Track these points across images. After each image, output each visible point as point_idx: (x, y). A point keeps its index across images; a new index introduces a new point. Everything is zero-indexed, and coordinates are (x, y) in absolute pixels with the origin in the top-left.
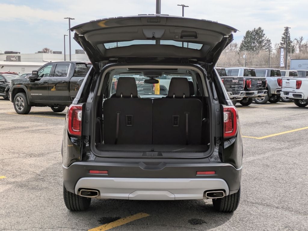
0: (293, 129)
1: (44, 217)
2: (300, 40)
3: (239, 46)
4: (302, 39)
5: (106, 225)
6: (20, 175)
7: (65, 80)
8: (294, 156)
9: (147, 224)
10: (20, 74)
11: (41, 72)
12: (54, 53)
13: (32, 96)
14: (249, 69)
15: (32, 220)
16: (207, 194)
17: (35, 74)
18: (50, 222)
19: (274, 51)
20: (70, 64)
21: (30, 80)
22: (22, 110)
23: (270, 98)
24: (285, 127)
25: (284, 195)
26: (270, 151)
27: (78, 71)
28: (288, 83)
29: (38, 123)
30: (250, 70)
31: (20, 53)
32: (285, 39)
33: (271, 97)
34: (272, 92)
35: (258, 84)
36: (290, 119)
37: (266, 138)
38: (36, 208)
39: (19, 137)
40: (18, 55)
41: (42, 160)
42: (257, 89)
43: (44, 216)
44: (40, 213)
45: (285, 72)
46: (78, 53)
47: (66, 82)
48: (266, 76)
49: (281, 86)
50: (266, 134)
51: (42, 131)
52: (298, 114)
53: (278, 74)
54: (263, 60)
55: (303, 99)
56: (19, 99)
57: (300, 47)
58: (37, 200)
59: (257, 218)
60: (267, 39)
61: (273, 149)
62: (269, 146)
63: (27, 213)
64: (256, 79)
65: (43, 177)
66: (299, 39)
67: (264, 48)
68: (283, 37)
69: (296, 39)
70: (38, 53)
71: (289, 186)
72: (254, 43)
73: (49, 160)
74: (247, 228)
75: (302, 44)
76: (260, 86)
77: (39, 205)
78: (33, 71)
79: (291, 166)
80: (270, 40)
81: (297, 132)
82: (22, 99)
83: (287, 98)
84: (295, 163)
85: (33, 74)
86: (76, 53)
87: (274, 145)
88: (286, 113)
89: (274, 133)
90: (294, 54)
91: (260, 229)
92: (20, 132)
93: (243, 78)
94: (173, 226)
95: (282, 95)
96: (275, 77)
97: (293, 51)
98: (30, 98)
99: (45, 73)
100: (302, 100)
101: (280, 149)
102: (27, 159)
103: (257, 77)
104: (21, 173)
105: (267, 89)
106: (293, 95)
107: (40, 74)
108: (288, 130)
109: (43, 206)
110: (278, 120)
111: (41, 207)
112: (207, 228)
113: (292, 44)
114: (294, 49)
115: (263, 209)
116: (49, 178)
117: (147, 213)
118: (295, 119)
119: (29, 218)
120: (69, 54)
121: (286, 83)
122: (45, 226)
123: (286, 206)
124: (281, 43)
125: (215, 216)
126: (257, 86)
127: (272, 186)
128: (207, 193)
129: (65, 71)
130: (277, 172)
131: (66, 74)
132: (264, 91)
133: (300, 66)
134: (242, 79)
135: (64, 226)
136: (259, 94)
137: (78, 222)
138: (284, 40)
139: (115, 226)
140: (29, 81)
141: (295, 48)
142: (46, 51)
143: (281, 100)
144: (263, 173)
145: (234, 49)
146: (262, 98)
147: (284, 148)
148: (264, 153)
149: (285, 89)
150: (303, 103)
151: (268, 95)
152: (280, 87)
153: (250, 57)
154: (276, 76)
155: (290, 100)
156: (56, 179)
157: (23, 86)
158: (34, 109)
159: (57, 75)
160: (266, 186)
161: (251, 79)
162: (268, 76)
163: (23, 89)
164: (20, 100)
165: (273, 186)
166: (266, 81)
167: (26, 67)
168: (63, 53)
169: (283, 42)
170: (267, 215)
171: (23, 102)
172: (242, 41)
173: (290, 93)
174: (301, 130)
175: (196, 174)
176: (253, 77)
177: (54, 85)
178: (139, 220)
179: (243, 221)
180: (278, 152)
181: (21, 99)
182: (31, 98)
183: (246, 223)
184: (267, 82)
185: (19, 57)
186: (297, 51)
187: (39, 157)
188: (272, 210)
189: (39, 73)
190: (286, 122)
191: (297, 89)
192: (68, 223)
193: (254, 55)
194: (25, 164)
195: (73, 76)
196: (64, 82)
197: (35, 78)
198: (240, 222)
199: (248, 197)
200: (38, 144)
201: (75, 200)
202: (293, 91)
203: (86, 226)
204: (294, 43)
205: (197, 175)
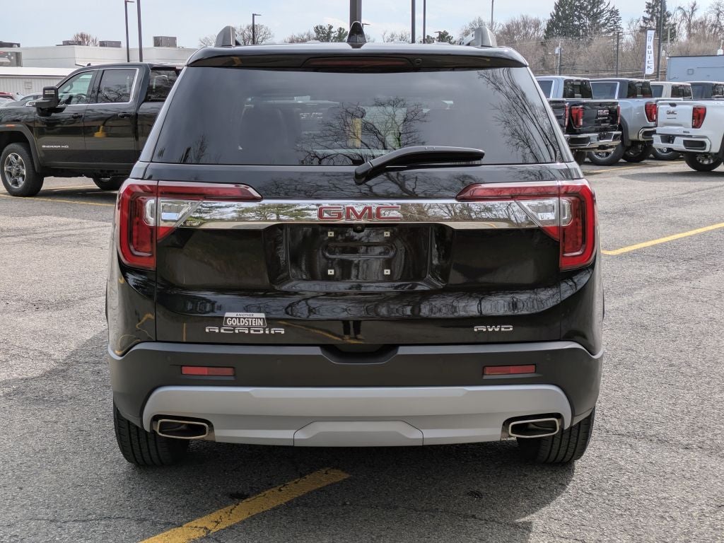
0: (692, 227)
1: (62, 486)
2: (690, 10)
3: (544, 26)
4: (693, 9)
5: (231, 507)
6: (7, 361)
7: (127, 111)
8: (705, 299)
9: (345, 504)
10: (19, 98)
11: (66, 90)
12: (103, 44)
13: (46, 151)
14: (577, 81)
15: (29, 496)
16: (513, 426)
17: (51, 96)
18: (78, 500)
19: (628, 38)
20: (138, 70)
21: (38, 110)
22: (20, 186)
23: (626, 150)
24: (671, 223)
25: (700, 408)
26: (645, 287)
27: (157, 87)
28: (673, 113)
29: (60, 218)
30: (579, 83)
31: (19, 45)
32: (653, 7)
33: (628, 149)
34: (633, 136)
35: (600, 116)
36: (679, 202)
37: (629, 252)
38: (44, 459)
39: (11, 256)
40: (15, 49)
41: (65, 319)
42: (596, 129)
43: (62, 481)
44: (52, 473)
45: (661, 87)
46: (159, 46)
47: (128, 116)
48: (616, 97)
49: (655, 121)
50: (627, 243)
51: (68, 238)
52: (699, 191)
53: (646, 91)
54: (601, 58)
55: (708, 153)
56: (13, 158)
57: (689, 27)
58: (47, 433)
59: (638, 479)
60: (610, 7)
61: (650, 281)
62: (638, 272)
63: (18, 473)
64: (595, 104)
65: (65, 368)
66: (688, 8)
67: (604, 30)
68: (649, 4)
69: (680, 8)
70: (64, 45)
71: (708, 383)
72: (579, 18)
73: (84, 319)
74: (617, 510)
75: (693, 19)
76: (604, 121)
77: (53, 448)
78: (45, 89)
79: (703, 326)
80: (617, 11)
81: (704, 234)
82: (19, 157)
83: (669, 150)
84: (712, 319)
85: (45, 96)
86: (155, 46)
87: (651, 270)
88: (669, 188)
89: (647, 240)
90: (676, 45)
91: (652, 513)
92: (15, 243)
93: (563, 102)
94: (416, 510)
95: (658, 143)
96: (640, 100)
97: (673, 35)
98: (39, 155)
99: (74, 94)
100: (706, 155)
101: (669, 281)
102: (26, 315)
103: (595, 99)
104: (7, 357)
105: (620, 128)
106: (685, 143)
107: (62, 96)
108: (679, 230)
109: (61, 451)
110: (652, 206)
111: (55, 454)
112: (508, 512)
113: (671, 20)
114: (675, 32)
115: (651, 451)
116: (81, 370)
117: (343, 470)
118: (693, 202)
119: (21, 489)
120: (138, 47)
121: (669, 113)
122: (66, 515)
123: (708, 442)
124: (644, 18)
125: (525, 475)
126: (596, 122)
127: (664, 385)
128: (512, 424)
129: (126, 87)
130: (672, 346)
131: (128, 95)
132: (615, 133)
133: (690, 72)
134: (562, 104)
135: (116, 513)
136: (602, 142)
137: (157, 498)
138: (651, 10)
139: (257, 512)
140: (35, 113)
141: (677, 28)
142: (81, 40)
143: (651, 156)
144: (634, 348)
145: (534, 34)
146: (609, 150)
147: (678, 277)
148: (630, 292)
149: (665, 127)
150: (706, 162)
151: (622, 143)
152: (652, 124)
153: (572, 53)
154: (640, 97)
155: (674, 156)
156: (100, 370)
157: (20, 126)
158: (50, 183)
159: (107, 99)
160: (649, 385)
161: (583, 104)
162: (621, 97)
163: (20, 132)
164: (15, 161)
165: (666, 386)
166: (618, 108)
167: (36, 80)
168: (124, 45)
169: (648, 16)
170: (663, 469)
171: (23, 165)
172: (552, 16)
173: (676, 138)
174: (712, 231)
175: (483, 374)
176: (585, 100)
177: (100, 123)
178: (321, 490)
179: (601, 489)
180: (662, 290)
181: (16, 158)
182: (43, 155)
183: (610, 497)
184: (621, 112)
185: (18, 55)
186: (683, 36)
187: (57, 309)
188: (675, 454)
189: (60, 95)
190: (671, 210)
191: (693, 127)
192: (127, 503)
193: (581, 47)
194: (22, 330)
195: (147, 100)
196: (123, 117)
197: (50, 106)
198: (594, 492)
199: (605, 418)
200: (57, 274)
201: (147, 441)
202: (684, 132)
203: (178, 514)
204: (675, 18)
205: (485, 377)
